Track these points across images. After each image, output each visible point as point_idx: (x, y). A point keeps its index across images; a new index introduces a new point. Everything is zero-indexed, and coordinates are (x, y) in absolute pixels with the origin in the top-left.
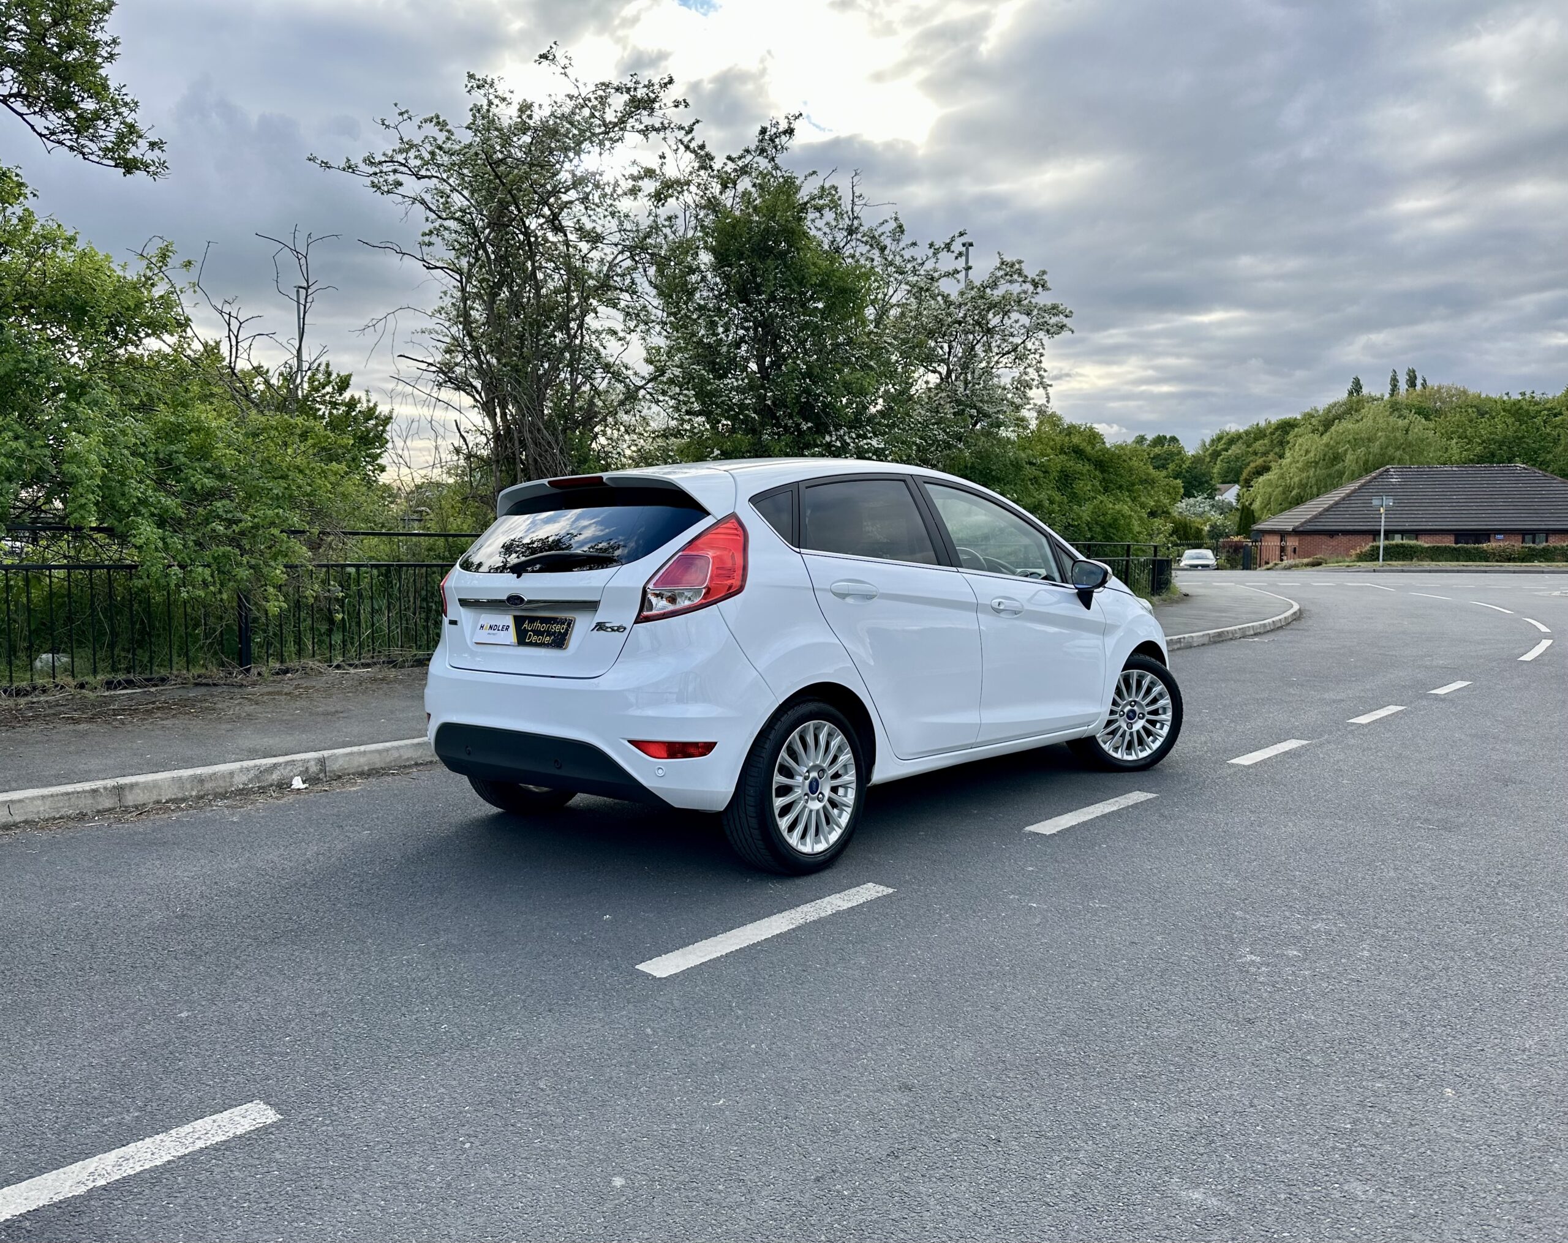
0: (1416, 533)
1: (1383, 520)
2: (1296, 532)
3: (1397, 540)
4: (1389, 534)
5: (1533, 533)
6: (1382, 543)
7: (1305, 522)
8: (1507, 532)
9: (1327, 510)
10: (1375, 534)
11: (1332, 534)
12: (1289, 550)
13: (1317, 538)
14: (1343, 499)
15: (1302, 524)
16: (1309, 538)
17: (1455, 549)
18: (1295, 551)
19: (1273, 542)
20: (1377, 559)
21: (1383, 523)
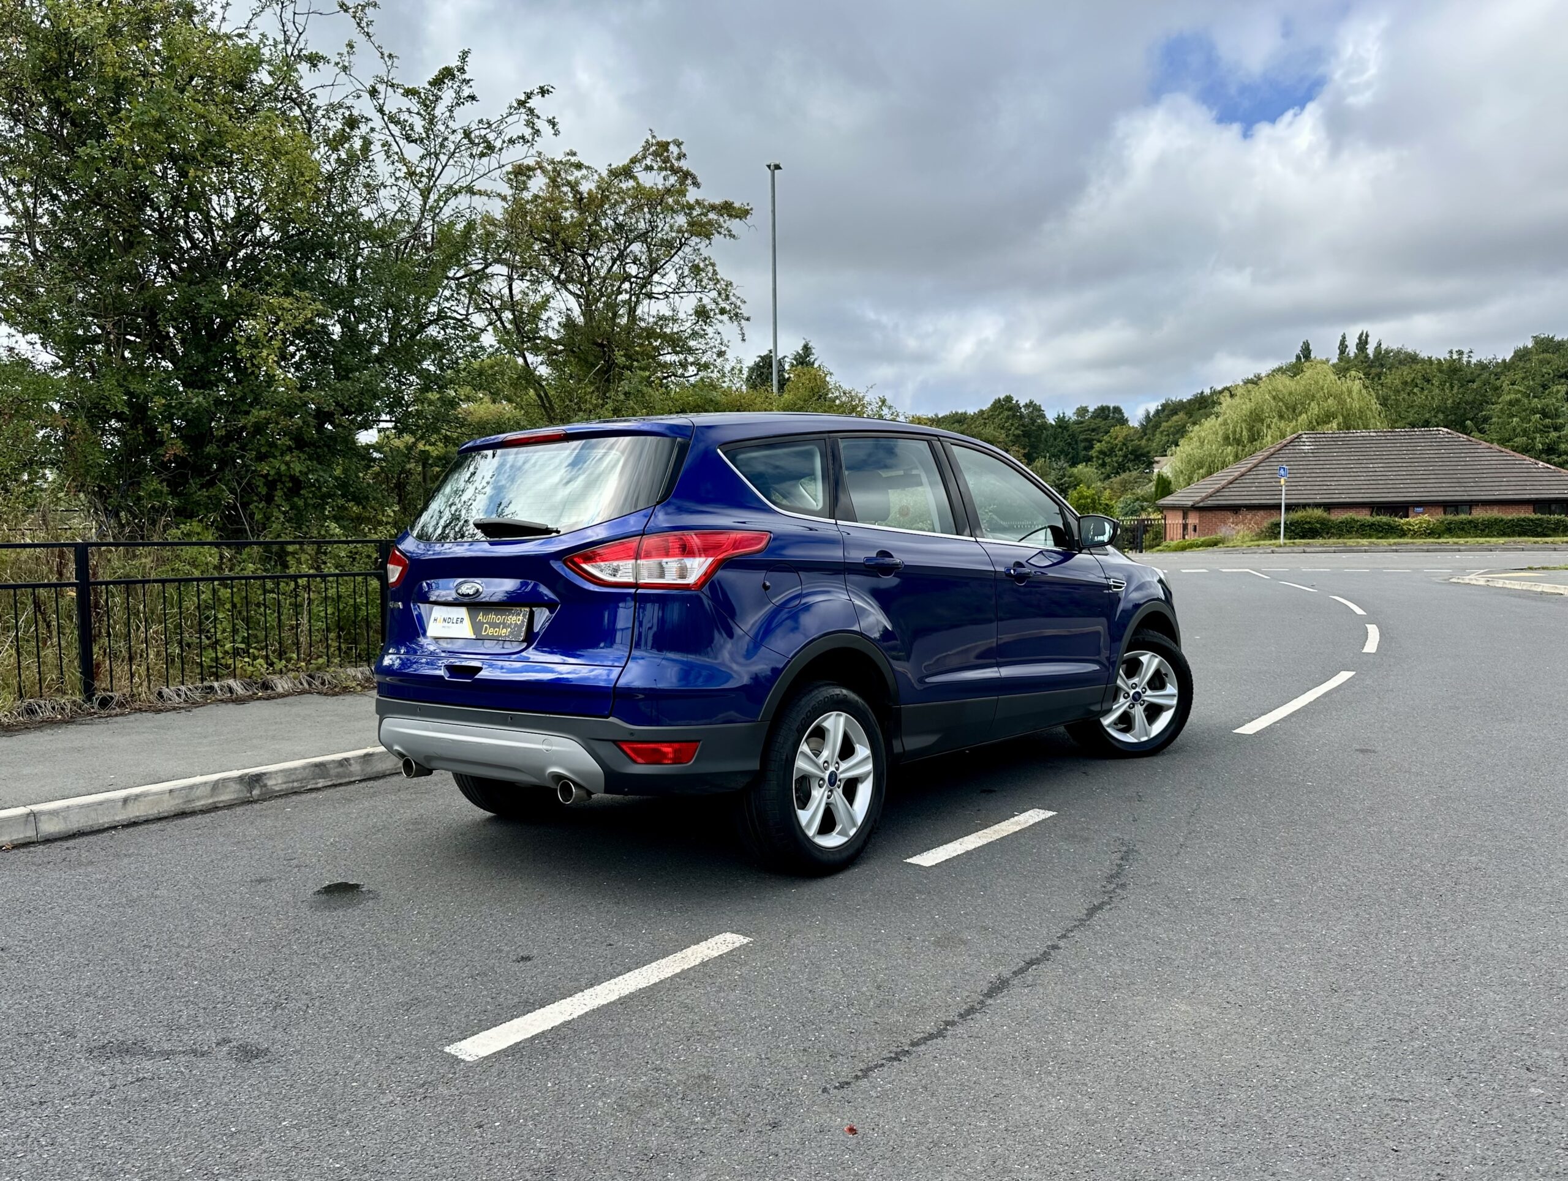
0: (1328, 507)
1: (1283, 493)
2: (1195, 508)
3: (1302, 514)
4: (1289, 507)
5: (1456, 506)
6: (1282, 518)
7: (1207, 497)
8: (1427, 504)
9: (1231, 483)
10: (1278, 507)
11: (1235, 509)
12: (1190, 528)
13: (1220, 514)
14: (1250, 470)
15: (1202, 501)
16: (1210, 515)
18: (1195, 530)
19: (1174, 521)
20: (1277, 537)
21: (1283, 497)
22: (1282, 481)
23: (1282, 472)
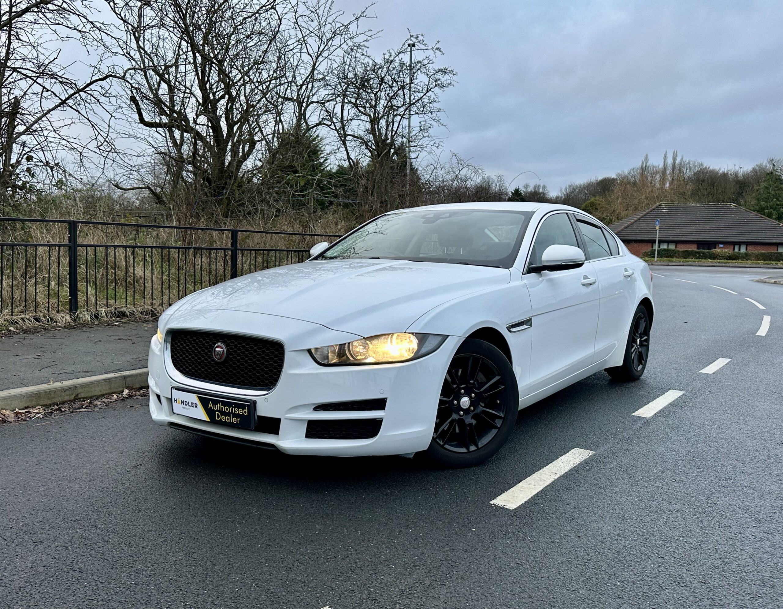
0: (677, 242)
1: (658, 234)
3: (664, 246)
4: (660, 242)
5: (740, 244)
6: (656, 247)
8: (726, 243)
9: (626, 228)
10: (654, 242)
11: (629, 242)
14: (635, 221)
17: (698, 252)
20: (654, 257)
21: (657, 236)
22: (657, 228)
23: (657, 223)
